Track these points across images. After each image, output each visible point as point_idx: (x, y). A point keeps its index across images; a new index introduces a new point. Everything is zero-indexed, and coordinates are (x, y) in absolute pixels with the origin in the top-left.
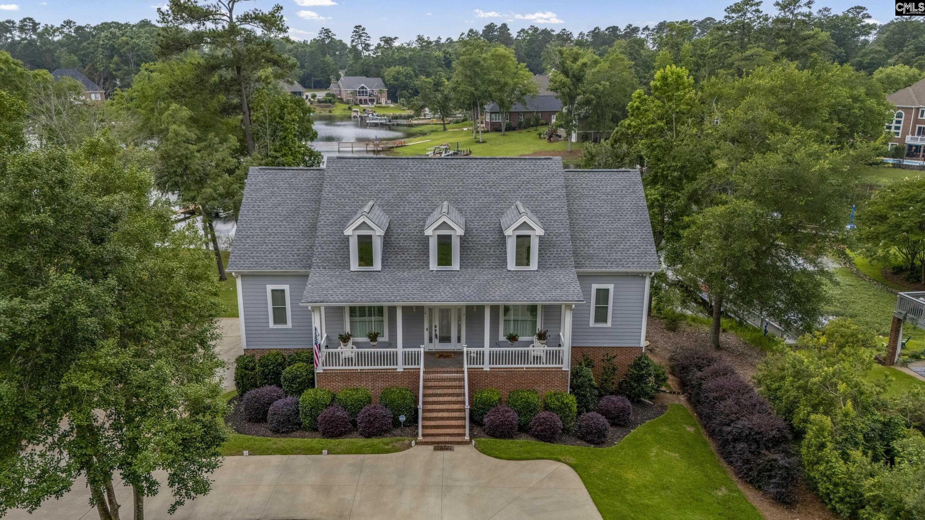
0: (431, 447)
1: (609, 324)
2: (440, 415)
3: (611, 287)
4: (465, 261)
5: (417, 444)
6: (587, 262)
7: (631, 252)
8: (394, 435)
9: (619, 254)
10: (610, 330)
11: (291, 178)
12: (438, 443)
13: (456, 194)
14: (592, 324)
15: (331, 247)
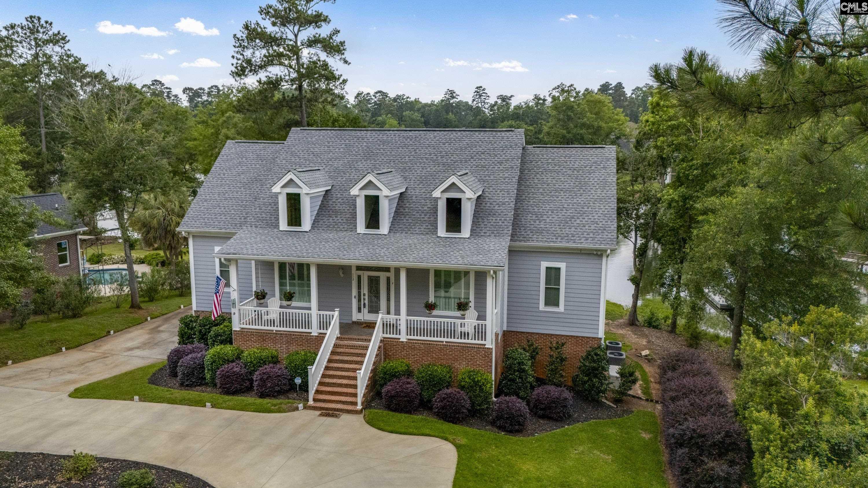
0: (318, 413)
1: (561, 308)
2: (339, 381)
3: (562, 266)
4: (396, 226)
5: (305, 408)
6: (535, 236)
7: (587, 227)
8: (289, 398)
9: (573, 229)
10: (564, 316)
11: (261, 150)
12: (327, 409)
13: (406, 163)
14: (542, 306)
15: (269, 208)
